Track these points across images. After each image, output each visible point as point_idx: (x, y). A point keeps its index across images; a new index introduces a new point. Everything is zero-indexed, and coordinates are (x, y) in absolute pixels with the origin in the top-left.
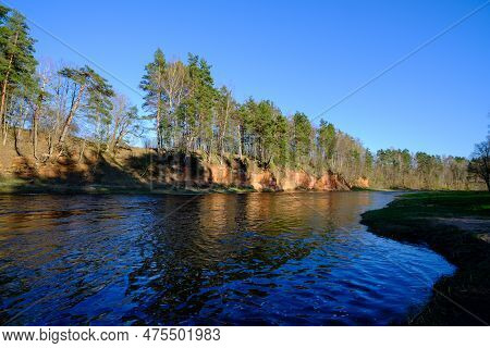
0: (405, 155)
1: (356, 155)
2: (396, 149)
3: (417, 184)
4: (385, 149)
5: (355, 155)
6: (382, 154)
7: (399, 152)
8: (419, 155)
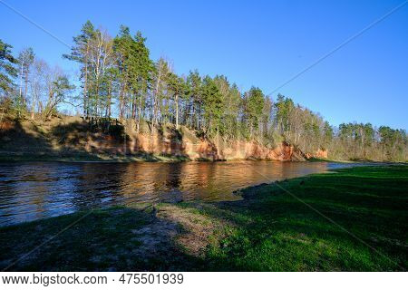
0: (368, 129)
1: (315, 127)
2: (359, 123)
3: (379, 156)
4: (347, 123)
5: (313, 127)
6: (343, 127)
7: (361, 126)
8: (382, 129)
